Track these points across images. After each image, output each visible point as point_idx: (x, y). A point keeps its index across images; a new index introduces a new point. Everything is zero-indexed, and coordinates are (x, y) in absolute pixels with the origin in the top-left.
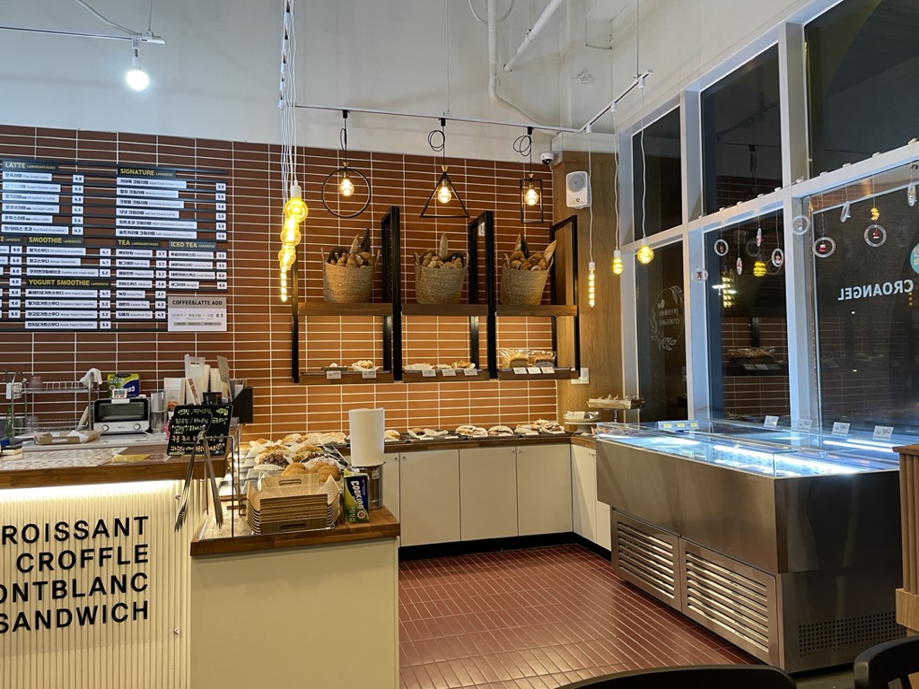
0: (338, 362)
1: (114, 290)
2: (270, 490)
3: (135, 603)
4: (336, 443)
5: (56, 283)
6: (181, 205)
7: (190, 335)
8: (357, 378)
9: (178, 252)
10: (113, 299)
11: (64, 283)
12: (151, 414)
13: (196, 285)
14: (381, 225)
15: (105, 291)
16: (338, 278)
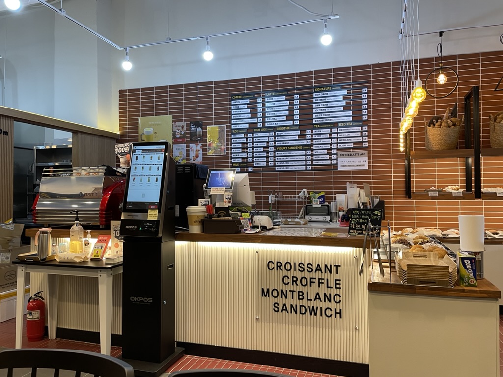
0: (435, 186)
1: (312, 150)
2: (408, 259)
3: (335, 309)
4: (435, 235)
5: (288, 148)
6: (344, 103)
7: (349, 172)
8: (449, 196)
9: (342, 129)
10: (312, 155)
11: (291, 148)
12: (331, 212)
13: (352, 145)
14: (464, 100)
15: (308, 151)
16: (435, 135)
